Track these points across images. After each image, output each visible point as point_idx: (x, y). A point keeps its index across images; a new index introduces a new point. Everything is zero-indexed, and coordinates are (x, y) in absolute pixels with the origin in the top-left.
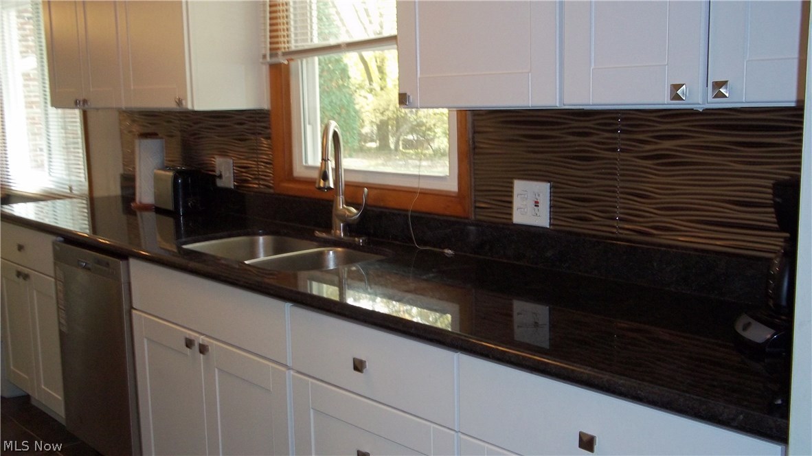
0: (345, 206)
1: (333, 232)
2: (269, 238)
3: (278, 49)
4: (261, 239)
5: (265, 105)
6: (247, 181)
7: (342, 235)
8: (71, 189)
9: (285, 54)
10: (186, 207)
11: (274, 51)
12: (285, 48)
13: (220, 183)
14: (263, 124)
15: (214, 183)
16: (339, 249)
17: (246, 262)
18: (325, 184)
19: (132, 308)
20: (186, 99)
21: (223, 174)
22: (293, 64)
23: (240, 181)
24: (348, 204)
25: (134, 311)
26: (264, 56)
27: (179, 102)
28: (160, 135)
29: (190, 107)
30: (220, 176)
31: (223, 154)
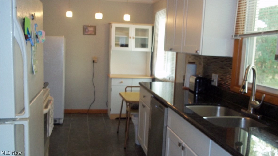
0: (255, 100)
1: (248, 110)
2: (223, 108)
3: (238, 33)
4: (219, 108)
5: (231, 55)
6: (222, 84)
7: (252, 112)
8: (169, 78)
9: (240, 35)
10: (198, 91)
11: (236, 35)
12: (241, 33)
13: (213, 84)
14: (230, 63)
15: (211, 83)
16: (248, 118)
17: (204, 118)
18: (243, 91)
19: (167, 126)
20: (199, 50)
21: (214, 80)
22: (244, 39)
23: (220, 84)
24: (257, 99)
25: (168, 127)
26: (232, 36)
27: (196, 52)
28: (196, 63)
29: (200, 54)
30: (213, 81)
31: (216, 73)
